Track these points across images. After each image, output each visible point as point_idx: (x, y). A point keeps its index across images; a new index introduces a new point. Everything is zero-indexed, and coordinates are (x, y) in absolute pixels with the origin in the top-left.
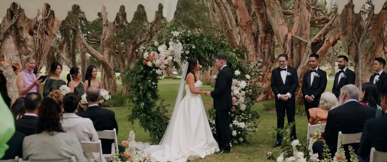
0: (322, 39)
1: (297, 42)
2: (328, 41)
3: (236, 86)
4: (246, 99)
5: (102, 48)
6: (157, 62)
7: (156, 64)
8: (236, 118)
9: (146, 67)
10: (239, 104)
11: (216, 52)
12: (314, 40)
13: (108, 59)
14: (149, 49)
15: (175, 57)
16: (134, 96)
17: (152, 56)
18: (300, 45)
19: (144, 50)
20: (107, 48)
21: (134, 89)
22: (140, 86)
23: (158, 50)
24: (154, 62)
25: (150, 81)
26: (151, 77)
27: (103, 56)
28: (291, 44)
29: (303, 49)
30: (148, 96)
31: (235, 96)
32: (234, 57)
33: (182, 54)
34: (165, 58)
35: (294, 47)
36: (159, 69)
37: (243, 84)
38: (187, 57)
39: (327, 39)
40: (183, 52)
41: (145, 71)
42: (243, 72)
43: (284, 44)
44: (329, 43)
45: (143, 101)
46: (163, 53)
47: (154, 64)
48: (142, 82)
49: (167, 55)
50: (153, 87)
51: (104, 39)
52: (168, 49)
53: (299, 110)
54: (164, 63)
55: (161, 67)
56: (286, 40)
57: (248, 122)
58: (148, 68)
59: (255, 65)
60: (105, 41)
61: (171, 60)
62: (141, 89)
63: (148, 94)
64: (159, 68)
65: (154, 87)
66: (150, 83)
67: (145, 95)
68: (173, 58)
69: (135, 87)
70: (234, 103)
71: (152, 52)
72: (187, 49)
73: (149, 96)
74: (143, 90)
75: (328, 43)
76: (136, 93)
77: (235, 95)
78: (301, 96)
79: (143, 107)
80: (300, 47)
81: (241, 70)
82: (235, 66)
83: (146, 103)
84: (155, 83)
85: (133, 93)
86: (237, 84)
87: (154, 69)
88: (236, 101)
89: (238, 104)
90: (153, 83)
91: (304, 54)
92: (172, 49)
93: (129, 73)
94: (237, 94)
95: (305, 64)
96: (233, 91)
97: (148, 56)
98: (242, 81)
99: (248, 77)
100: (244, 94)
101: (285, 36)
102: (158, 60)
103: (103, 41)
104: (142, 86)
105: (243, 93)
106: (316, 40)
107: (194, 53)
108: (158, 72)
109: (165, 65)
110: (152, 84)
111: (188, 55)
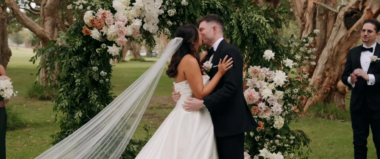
0: (360, 8)
1: (322, 12)
2: (369, 10)
3: (266, 80)
4: (285, 107)
5: (43, 17)
6: (111, 31)
7: (107, 34)
8: (266, 145)
9: (88, 39)
10: (273, 117)
11: (228, 13)
12: (349, 9)
13: (51, 32)
14: (96, 5)
15: (148, 21)
16: (63, 97)
17: (100, 17)
18: (327, 15)
19: (85, 7)
20: (49, 18)
21: (65, 84)
22: (77, 78)
23: (113, 6)
24: (104, 30)
25: (95, 68)
26: (98, 60)
27: (43, 29)
28: (312, 14)
29: (331, 22)
30: (92, 98)
31: (264, 101)
32: (262, 24)
33: (160, 17)
34: (126, 22)
35: (317, 19)
36: (114, 45)
37: (280, 77)
38: (170, 23)
39: (368, 8)
40: (162, 12)
41: (87, 49)
42: (280, 54)
43: (303, 14)
44: (372, 13)
45: (81, 108)
46: (122, 14)
47: (104, 34)
48: (81, 70)
49: (130, 18)
50: (101, 81)
51: (45, 4)
52: (133, 4)
53: (324, 111)
54: (125, 32)
55: (118, 40)
56: (305, 8)
57: (288, 153)
58: (93, 42)
59: (304, 40)
60: (47, 8)
61: (139, 28)
62: (76, 84)
63: (91, 94)
64: (114, 42)
65: (104, 80)
66: (96, 72)
67: (85, 97)
68: (143, 23)
69: (67, 79)
70: (261, 114)
71: (101, 11)
72: (171, 6)
73: (94, 99)
74: (81, 86)
75: (370, 14)
76: (67, 93)
77: (263, 98)
78: (328, 90)
79: (79, 120)
80: (327, 19)
81: (275, 49)
82: (265, 41)
83: (88, 111)
84: (106, 73)
85: (62, 91)
86: (268, 78)
87: (104, 46)
88: (264, 111)
89: (271, 117)
90: (102, 72)
91: (332, 29)
92: (141, 5)
93: (53, 51)
94: (268, 97)
95: (335, 44)
96: (260, 90)
97: (92, 18)
98: (277, 71)
99: (289, 63)
100: (282, 97)
101: (304, 3)
102: (112, 27)
103: (44, 7)
104: (79, 77)
105: (280, 94)
106: (351, 8)
107: (184, 15)
108: (113, 50)
109: (127, 37)
110: (100, 75)
111: (172, 19)
